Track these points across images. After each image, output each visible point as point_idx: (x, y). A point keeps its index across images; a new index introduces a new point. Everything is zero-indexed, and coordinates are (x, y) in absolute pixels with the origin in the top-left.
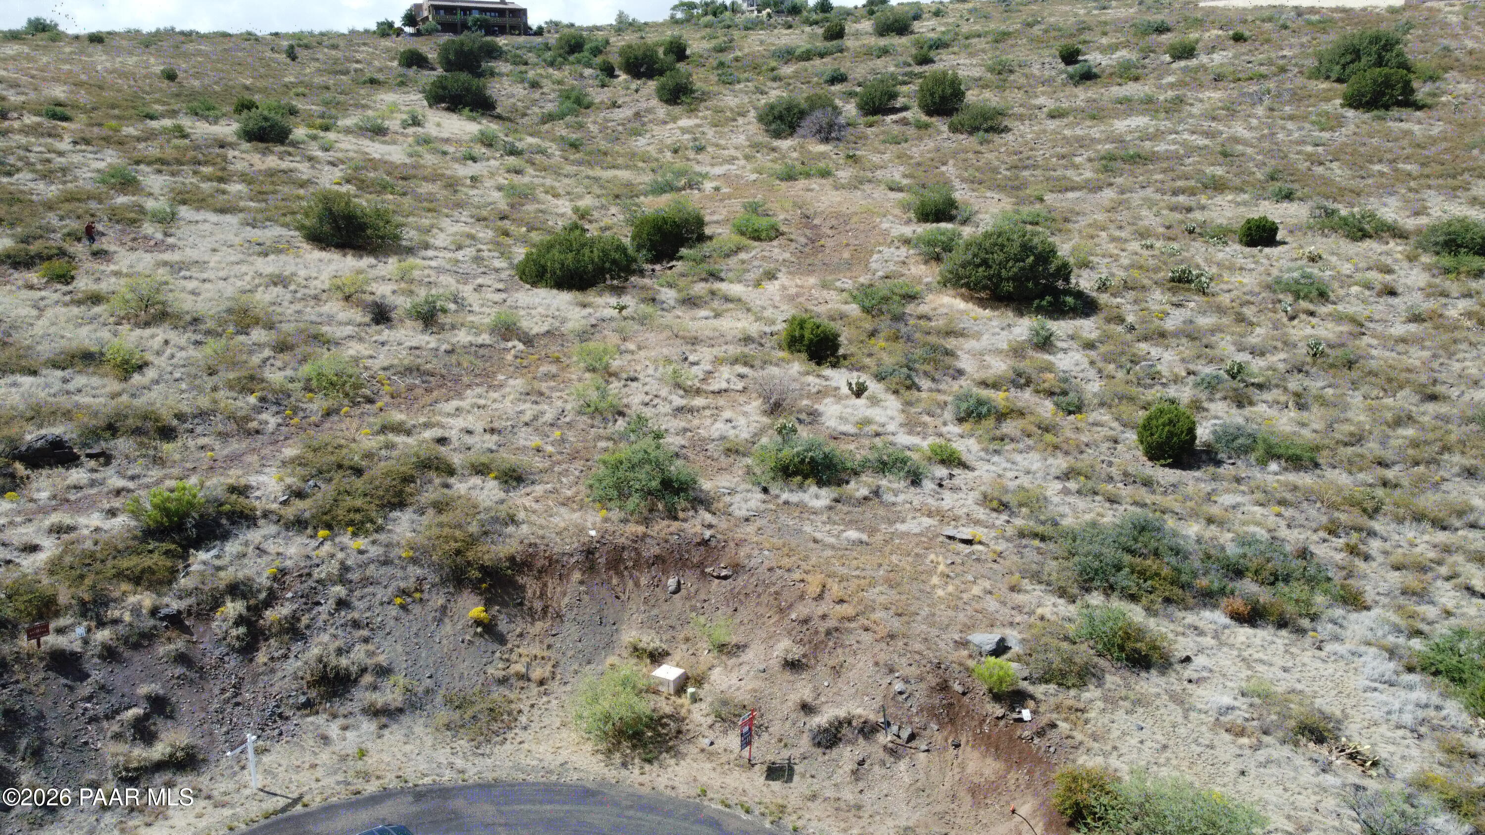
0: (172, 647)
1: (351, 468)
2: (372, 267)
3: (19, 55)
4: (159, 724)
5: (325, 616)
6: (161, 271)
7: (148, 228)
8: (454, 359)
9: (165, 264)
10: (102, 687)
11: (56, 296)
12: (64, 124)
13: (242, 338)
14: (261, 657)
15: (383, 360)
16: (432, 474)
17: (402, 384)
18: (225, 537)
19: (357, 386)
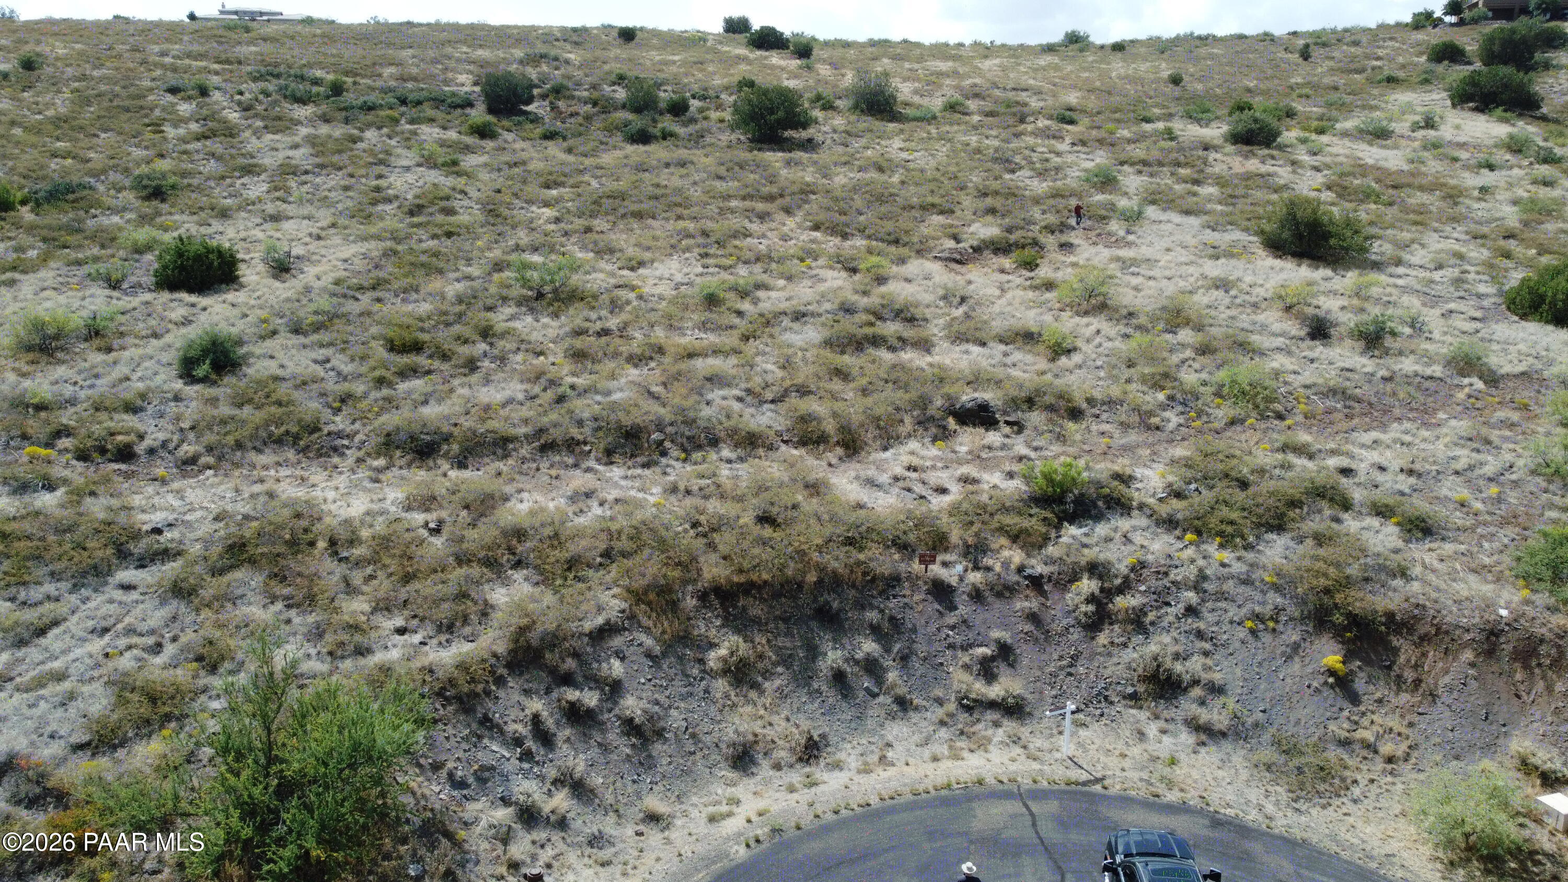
0: (1027, 604)
1: (1237, 480)
2: (1326, 279)
3: (1049, 65)
4: (1002, 669)
5: (1171, 618)
6: (1112, 266)
7: (1115, 226)
8: (1389, 387)
9: (1118, 259)
10: (964, 622)
11: (1019, 281)
12: (1069, 127)
13: (1169, 337)
14: (1103, 638)
15: (1308, 376)
16: (1324, 504)
17: (1320, 405)
18: (1099, 518)
19: (1269, 400)
